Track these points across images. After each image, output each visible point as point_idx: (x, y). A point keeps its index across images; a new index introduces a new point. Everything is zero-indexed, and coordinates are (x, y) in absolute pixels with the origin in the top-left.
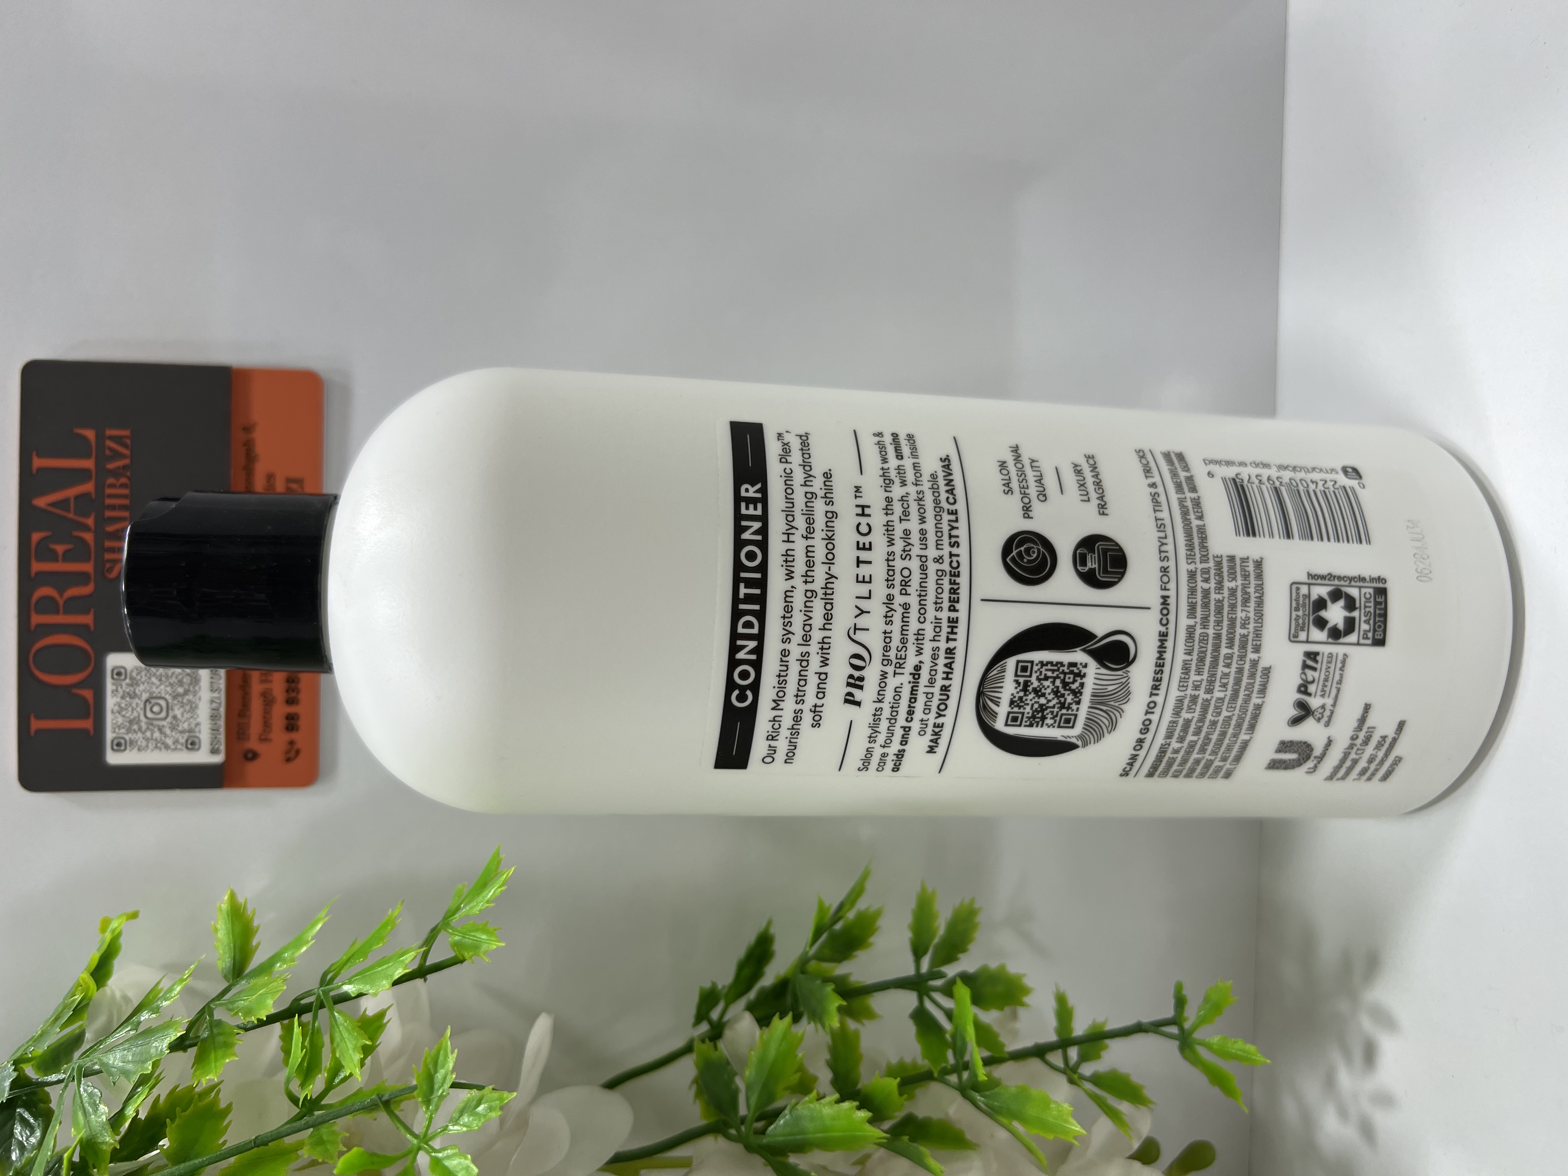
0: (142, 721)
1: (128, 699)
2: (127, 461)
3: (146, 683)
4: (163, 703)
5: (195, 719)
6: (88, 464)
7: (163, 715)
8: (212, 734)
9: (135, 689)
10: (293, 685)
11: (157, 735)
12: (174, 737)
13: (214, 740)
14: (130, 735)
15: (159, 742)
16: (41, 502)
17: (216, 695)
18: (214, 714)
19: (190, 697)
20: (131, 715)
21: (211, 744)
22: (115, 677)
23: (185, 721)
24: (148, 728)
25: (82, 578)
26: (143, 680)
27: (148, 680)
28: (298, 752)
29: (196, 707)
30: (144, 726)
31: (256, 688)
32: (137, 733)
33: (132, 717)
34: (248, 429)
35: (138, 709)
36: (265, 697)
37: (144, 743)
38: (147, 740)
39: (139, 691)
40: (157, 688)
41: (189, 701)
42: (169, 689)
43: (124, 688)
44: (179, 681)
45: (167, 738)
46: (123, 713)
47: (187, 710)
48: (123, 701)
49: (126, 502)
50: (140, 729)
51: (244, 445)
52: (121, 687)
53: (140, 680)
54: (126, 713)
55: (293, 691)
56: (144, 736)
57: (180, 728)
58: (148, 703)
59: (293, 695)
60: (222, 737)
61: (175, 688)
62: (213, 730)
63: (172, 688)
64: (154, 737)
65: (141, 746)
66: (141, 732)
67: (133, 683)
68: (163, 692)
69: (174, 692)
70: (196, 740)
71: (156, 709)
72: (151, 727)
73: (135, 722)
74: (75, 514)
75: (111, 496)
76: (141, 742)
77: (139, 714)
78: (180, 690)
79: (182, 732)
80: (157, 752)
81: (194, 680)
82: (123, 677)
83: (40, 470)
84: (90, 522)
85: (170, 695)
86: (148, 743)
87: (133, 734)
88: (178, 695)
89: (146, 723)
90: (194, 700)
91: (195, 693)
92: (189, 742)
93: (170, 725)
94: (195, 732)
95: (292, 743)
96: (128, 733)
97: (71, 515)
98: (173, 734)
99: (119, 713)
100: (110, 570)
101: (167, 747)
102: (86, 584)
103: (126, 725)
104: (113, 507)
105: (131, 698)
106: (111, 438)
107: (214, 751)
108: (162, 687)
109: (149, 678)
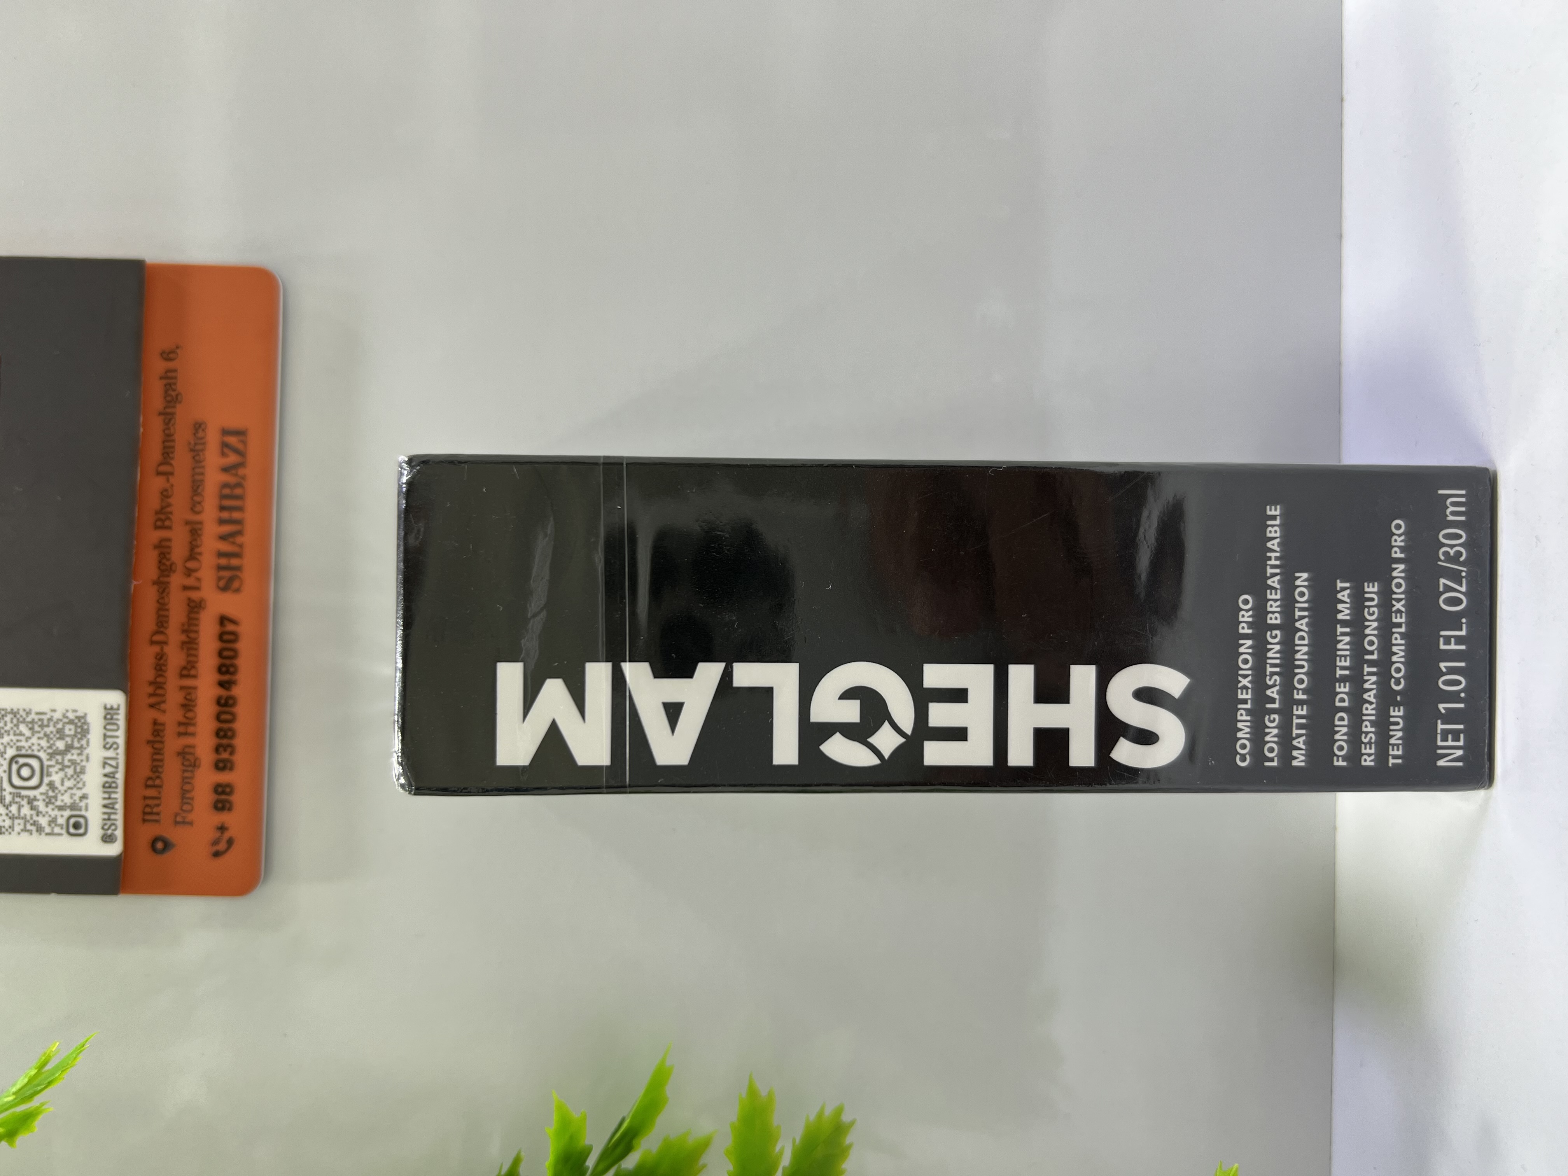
0: (5, 790)
3: (12, 732)
4: (35, 763)
5: (80, 788)
7: (35, 781)
8: (105, 813)
10: (225, 741)
11: (26, 811)
12: (50, 816)
13: (108, 820)
15: (29, 822)
17: (110, 753)
18: (107, 782)
19: (73, 755)
21: (103, 828)
23: (66, 791)
24: (13, 801)
26: (7, 728)
27: (15, 728)
28: (230, 842)
29: (83, 771)
30: (8, 798)
31: (172, 744)
34: (168, 355)
36: (184, 758)
37: (8, 823)
38: (12, 818)
39: (2, 744)
40: (27, 741)
41: (73, 762)
42: (44, 743)
44: (59, 731)
45: (41, 816)
47: (69, 776)
50: (2, 801)
51: (161, 378)
53: (3, 728)
55: (225, 750)
56: (8, 811)
57: (59, 803)
58: (13, 763)
59: (225, 755)
60: (119, 817)
61: (52, 742)
62: (105, 806)
63: (48, 742)
64: (22, 814)
65: (4, 827)
66: (4, 805)
68: (36, 748)
69: (50, 747)
70: (82, 820)
71: (25, 772)
72: (17, 799)
76: (4, 821)
78: (60, 745)
79: (61, 808)
80: (25, 835)
81: (79, 730)
85: (45, 751)
86: (13, 821)
88: (57, 752)
89: (11, 793)
90: (78, 761)
91: (81, 748)
92: (72, 821)
93: (44, 797)
94: (80, 810)
95: (222, 828)
98: (49, 810)
101: (40, 829)
107: (107, 839)
108: (34, 740)
109: (17, 726)
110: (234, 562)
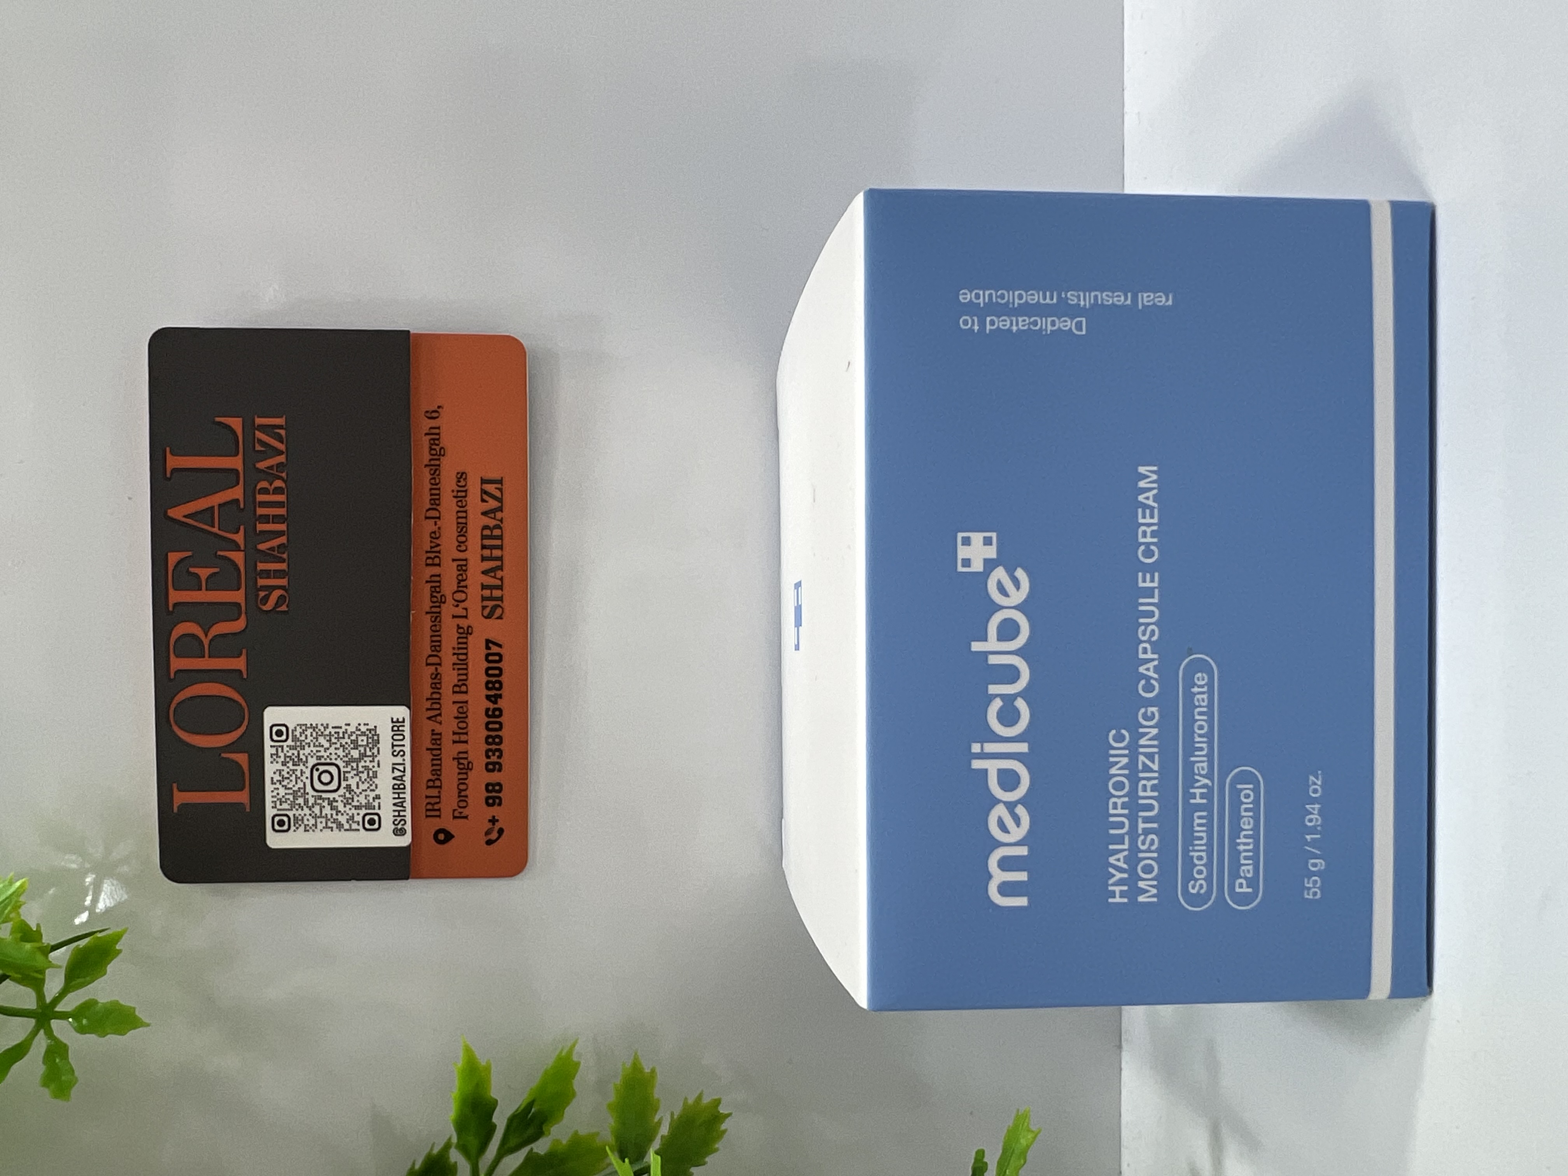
0: (308, 794)
1: (290, 764)
2: (282, 459)
3: (312, 744)
4: (333, 770)
5: (373, 790)
6: (236, 463)
7: (334, 785)
8: (395, 811)
9: (299, 754)
10: (494, 747)
11: (327, 810)
12: (348, 814)
13: (399, 817)
14: (294, 812)
15: (329, 820)
16: (177, 513)
17: (399, 760)
18: (396, 784)
19: (367, 762)
20: (294, 786)
21: (394, 823)
22: (275, 737)
23: (361, 793)
24: (316, 803)
25: (231, 611)
26: (307, 741)
27: (315, 740)
28: (501, 831)
29: (375, 776)
30: (311, 801)
31: (449, 750)
32: (302, 810)
33: (296, 788)
34: (433, 414)
35: (303, 778)
36: (458, 762)
37: (312, 821)
38: (315, 817)
39: (304, 754)
40: (325, 751)
41: (366, 768)
42: (340, 752)
43: (285, 751)
44: (354, 742)
45: (340, 814)
46: (285, 783)
47: (363, 780)
48: (284, 768)
49: (282, 511)
50: (306, 801)
51: (427, 434)
52: (282, 751)
53: (304, 741)
54: (288, 783)
55: (494, 755)
56: (311, 812)
57: (355, 803)
58: (314, 770)
59: (494, 759)
60: (408, 814)
61: (347, 752)
62: (394, 804)
63: (344, 751)
64: (323, 814)
65: (308, 825)
66: (307, 807)
67: (296, 743)
68: (333, 757)
69: (346, 756)
70: (376, 818)
71: (326, 778)
72: (320, 801)
73: (299, 794)
74: (219, 529)
75: (263, 504)
76: (308, 820)
77: (304, 784)
78: (355, 754)
79: (356, 807)
80: (327, 831)
81: (370, 741)
82: (284, 737)
83: (174, 470)
84: (239, 538)
85: (341, 759)
86: (316, 820)
87: (297, 810)
88: (353, 760)
89: (314, 796)
90: (371, 767)
91: (373, 756)
92: (367, 818)
93: (341, 798)
94: (374, 809)
95: (493, 821)
96: (292, 810)
97: (215, 530)
98: (347, 809)
99: (280, 784)
100: (266, 599)
101: (340, 826)
102: (237, 619)
103: (289, 799)
104: (266, 519)
105: (293, 765)
106: (263, 428)
107: (399, 832)
108: (332, 750)
109: (317, 739)
110: (497, 593)
